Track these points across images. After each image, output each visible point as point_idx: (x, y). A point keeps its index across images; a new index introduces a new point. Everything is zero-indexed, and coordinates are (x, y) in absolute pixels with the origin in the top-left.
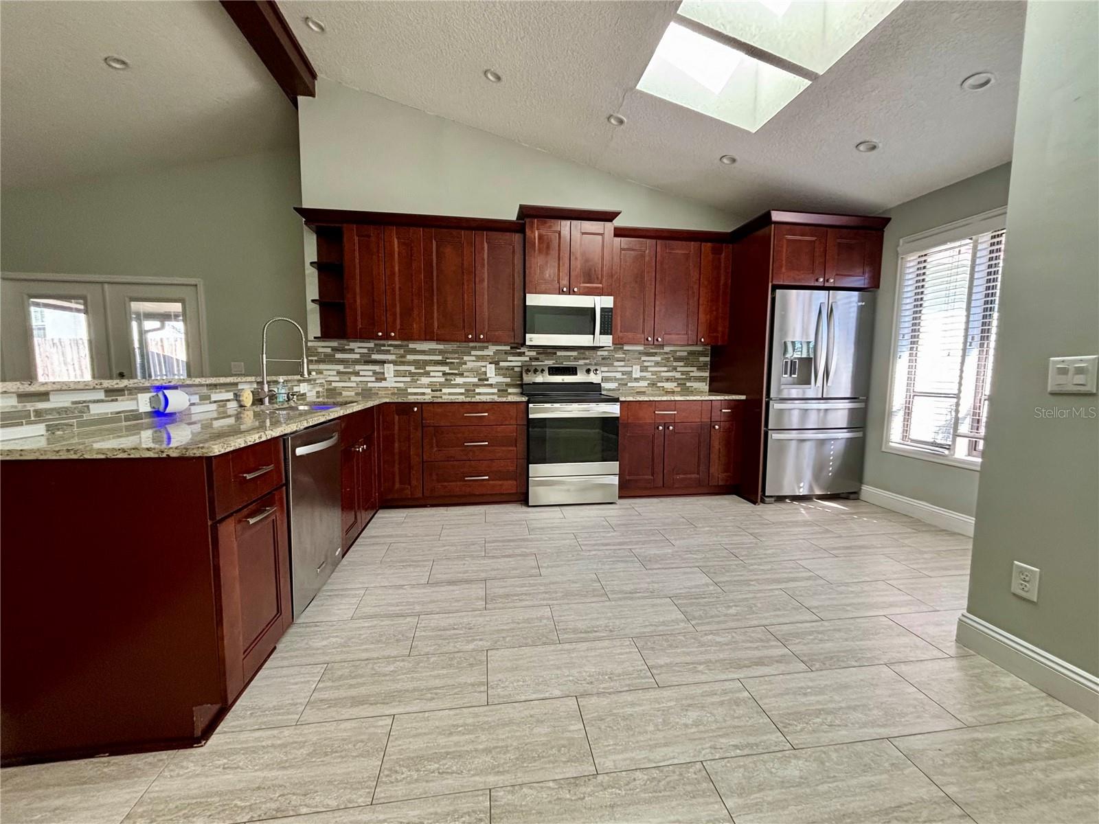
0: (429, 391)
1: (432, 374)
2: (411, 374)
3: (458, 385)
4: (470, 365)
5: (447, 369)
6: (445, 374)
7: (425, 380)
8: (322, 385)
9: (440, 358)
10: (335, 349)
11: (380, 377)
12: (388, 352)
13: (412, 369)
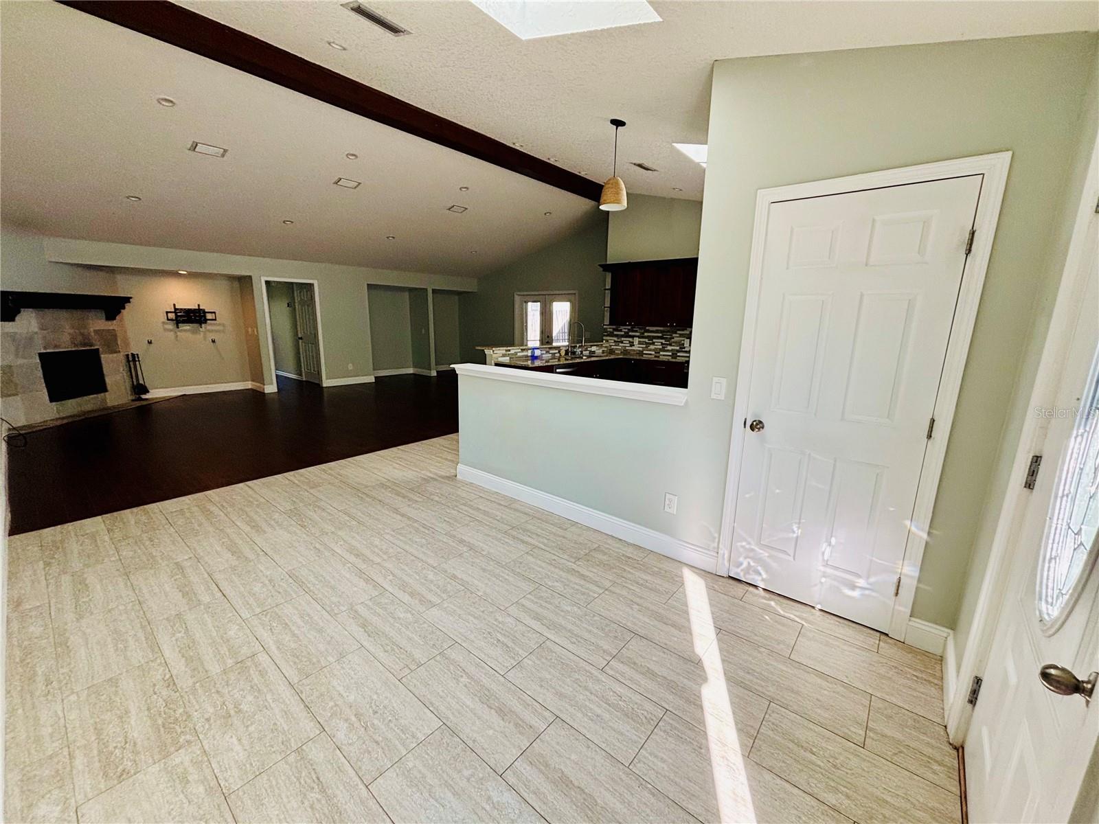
0: (653, 353)
1: (656, 344)
2: (646, 343)
3: (668, 351)
4: (676, 339)
5: (663, 341)
6: (662, 344)
7: (652, 347)
8: (606, 347)
9: (660, 335)
10: (614, 330)
11: (632, 344)
12: (636, 331)
13: (647, 340)
